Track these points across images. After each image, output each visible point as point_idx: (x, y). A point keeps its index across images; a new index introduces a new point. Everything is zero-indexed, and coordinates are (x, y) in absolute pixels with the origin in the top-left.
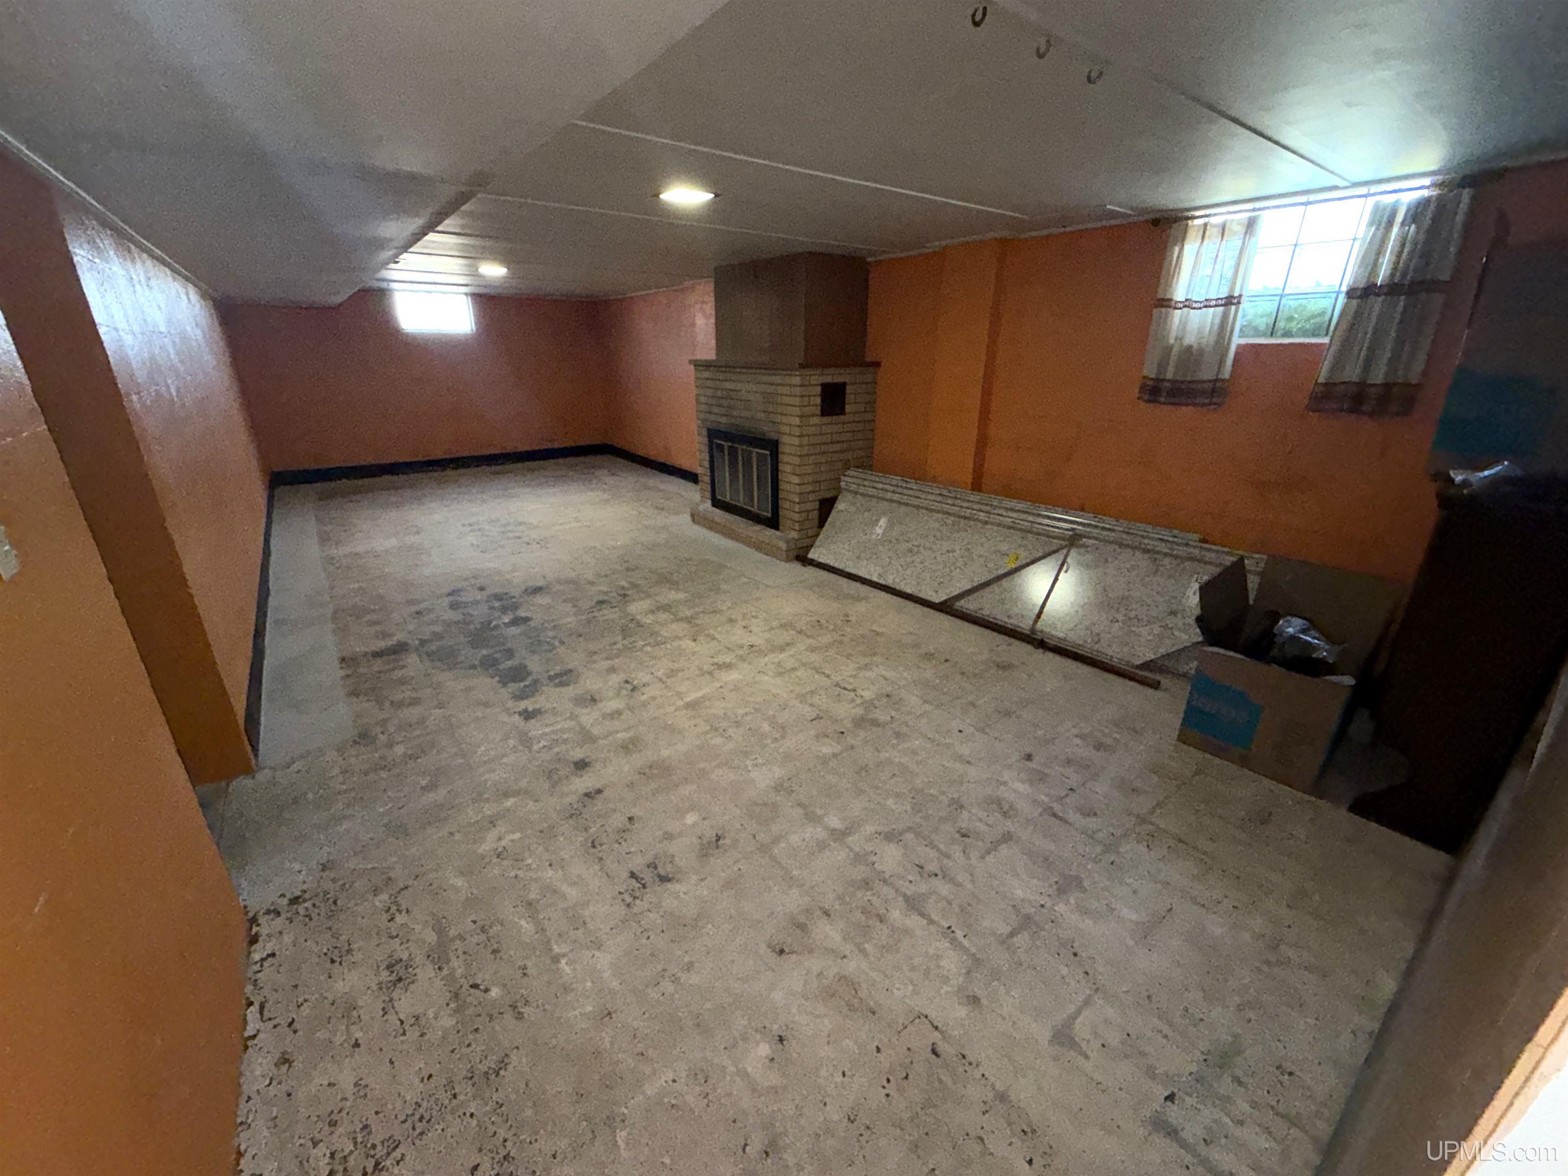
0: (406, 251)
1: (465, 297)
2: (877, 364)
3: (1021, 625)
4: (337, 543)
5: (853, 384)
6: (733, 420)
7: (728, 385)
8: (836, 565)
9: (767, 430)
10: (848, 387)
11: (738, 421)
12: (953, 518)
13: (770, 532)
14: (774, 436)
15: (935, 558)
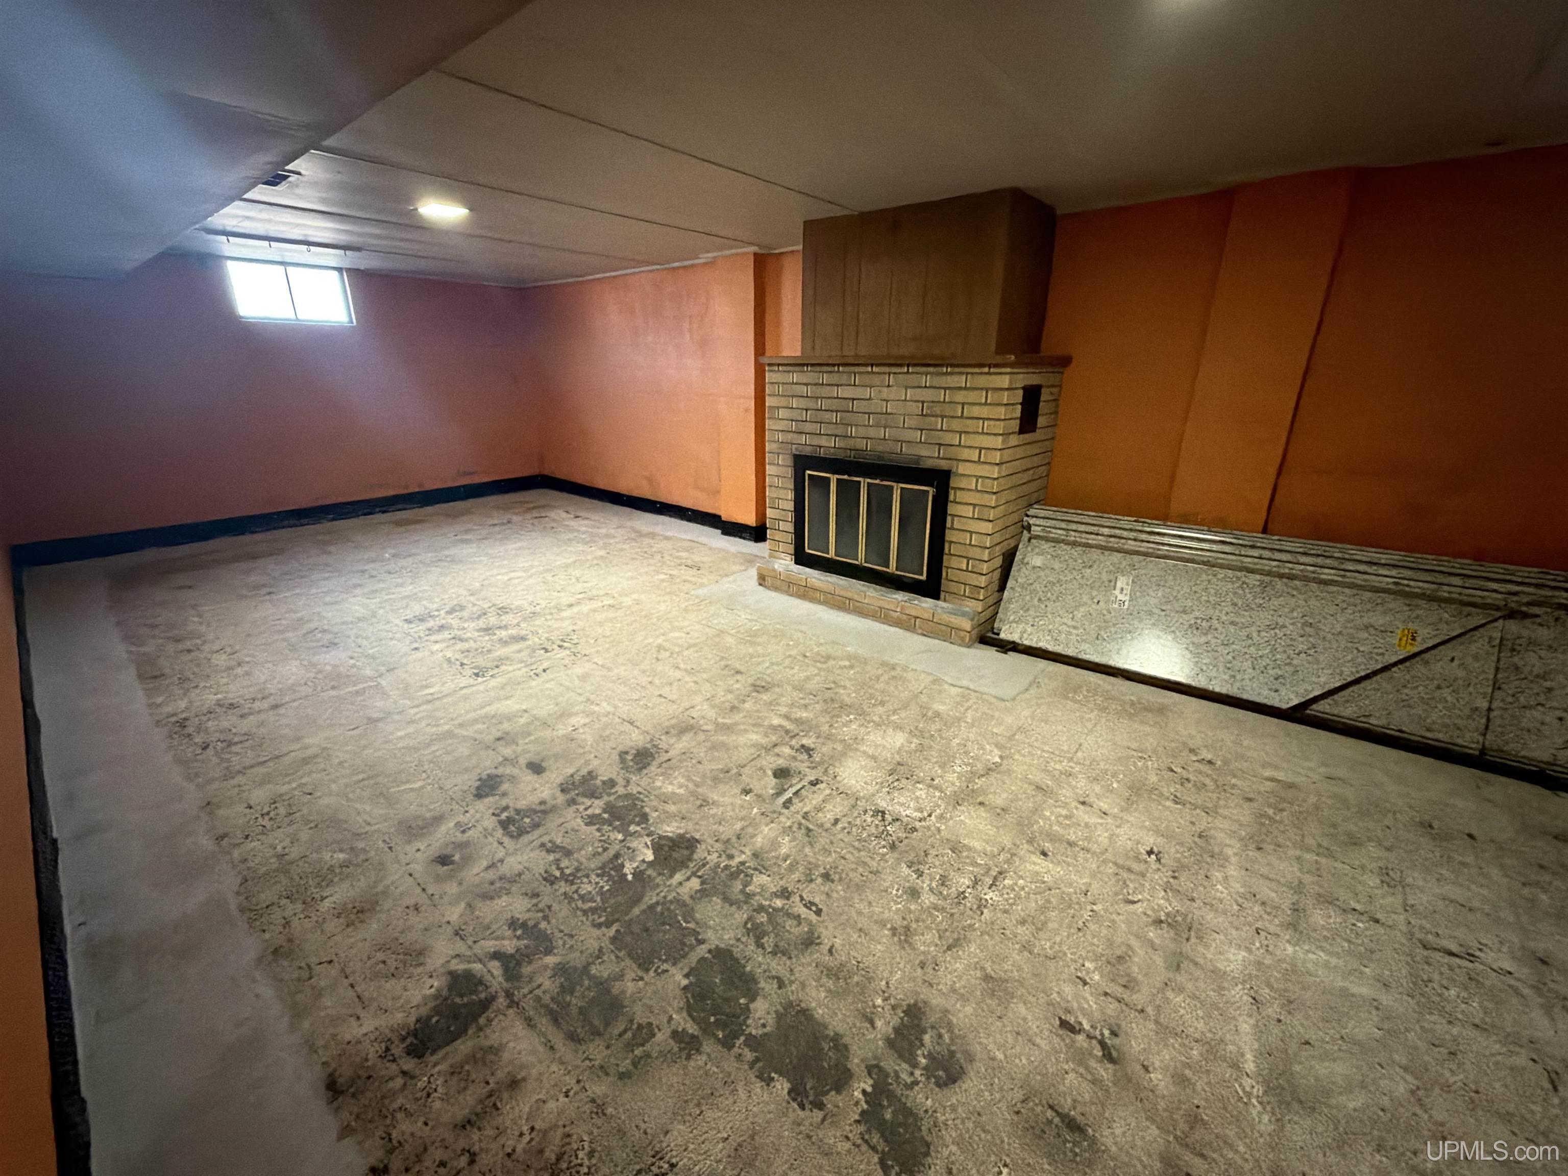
0: (239, 197)
1: (335, 274)
2: (1064, 362)
3: (1460, 741)
4: (183, 680)
5: (1048, 387)
6: (850, 443)
7: (844, 392)
8: (1050, 648)
9: (930, 457)
10: (1043, 390)
11: (861, 444)
12: (1258, 577)
13: (928, 603)
14: (944, 465)
15: (1249, 637)
